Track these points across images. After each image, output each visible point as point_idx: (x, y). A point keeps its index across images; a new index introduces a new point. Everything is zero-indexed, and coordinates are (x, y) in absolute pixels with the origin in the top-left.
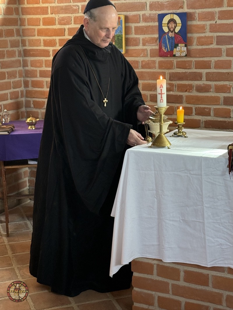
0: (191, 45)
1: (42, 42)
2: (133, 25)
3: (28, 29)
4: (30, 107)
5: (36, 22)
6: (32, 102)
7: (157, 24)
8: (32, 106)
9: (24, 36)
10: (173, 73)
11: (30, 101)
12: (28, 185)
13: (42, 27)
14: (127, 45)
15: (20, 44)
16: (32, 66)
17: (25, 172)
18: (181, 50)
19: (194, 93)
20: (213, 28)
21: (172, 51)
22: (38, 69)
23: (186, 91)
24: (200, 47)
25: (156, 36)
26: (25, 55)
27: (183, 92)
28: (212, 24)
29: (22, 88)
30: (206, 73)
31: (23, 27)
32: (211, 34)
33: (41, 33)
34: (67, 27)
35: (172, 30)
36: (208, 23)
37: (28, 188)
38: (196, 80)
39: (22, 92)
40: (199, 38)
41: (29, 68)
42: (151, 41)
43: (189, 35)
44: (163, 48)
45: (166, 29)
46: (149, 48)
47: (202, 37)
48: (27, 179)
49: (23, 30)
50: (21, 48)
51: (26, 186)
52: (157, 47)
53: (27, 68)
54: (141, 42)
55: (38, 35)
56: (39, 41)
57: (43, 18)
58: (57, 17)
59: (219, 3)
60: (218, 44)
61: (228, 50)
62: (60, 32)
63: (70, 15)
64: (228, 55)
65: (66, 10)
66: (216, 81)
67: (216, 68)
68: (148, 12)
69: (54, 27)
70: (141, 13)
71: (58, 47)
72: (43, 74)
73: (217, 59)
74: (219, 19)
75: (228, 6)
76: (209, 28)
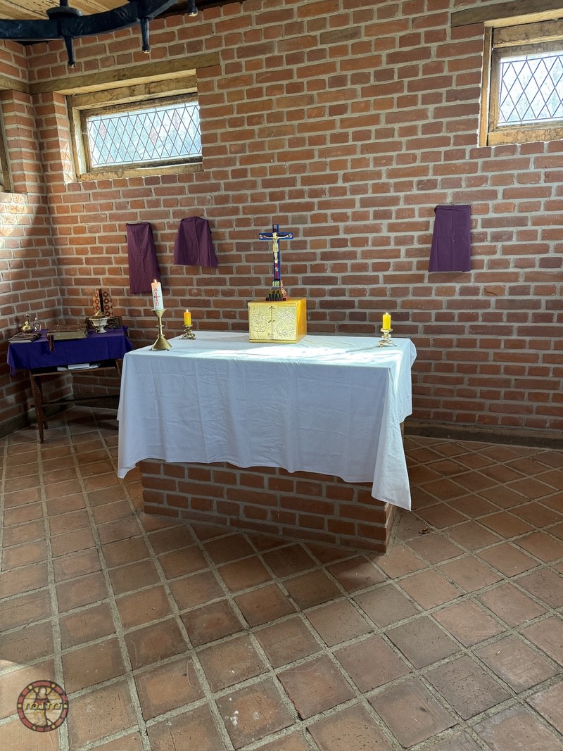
1: (74, 250)
2: (158, 233)
3: (60, 238)
4: (68, 314)
5: (68, 232)
6: (69, 310)
8: (70, 313)
9: (56, 245)
10: (199, 278)
11: (67, 309)
12: (72, 390)
13: (73, 236)
15: (54, 253)
16: (66, 274)
17: (68, 379)
19: (220, 298)
20: (233, 236)
22: (73, 277)
23: (213, 296)
24: (222, 254)
26: (59, 264)
27: (209, 296)
28: (231, 231)
29: (59, 296)
30: (230, 278)
31: (55, 237)
32: (231, 241)
33: (72, 241)
34: (97, 235)
36: (227, 230)
37: (72, 393)
38: (221, 285)
39: (58, 300)
40: (220, 245)
41: (64, 276)
42: (174, 247)
47: (223, 244)
48: (71, 385)
49: (56, 239)
50: (55, 257)
51: (70, 392)
53: (62, 277)
54: (168, 249)
55: (70, 244)
56: (70, 250)
57: (74, 227)
58: (86, 225)
59: (235, 211)
60: (237, 251)
61: (247, 256)
62: (92, 240)
63: (99, 223)
64: (247, 261)
65: (95, 218)
66: (239, 285)
67: (237, 273)
68: (171, 220)
69: (85, 235)
70: (166, 221)
71: (90, 255)
72: (78, 282)
73: (237, 264)
74: (237, 226)
75: (244, 214)
76: (228, 235)
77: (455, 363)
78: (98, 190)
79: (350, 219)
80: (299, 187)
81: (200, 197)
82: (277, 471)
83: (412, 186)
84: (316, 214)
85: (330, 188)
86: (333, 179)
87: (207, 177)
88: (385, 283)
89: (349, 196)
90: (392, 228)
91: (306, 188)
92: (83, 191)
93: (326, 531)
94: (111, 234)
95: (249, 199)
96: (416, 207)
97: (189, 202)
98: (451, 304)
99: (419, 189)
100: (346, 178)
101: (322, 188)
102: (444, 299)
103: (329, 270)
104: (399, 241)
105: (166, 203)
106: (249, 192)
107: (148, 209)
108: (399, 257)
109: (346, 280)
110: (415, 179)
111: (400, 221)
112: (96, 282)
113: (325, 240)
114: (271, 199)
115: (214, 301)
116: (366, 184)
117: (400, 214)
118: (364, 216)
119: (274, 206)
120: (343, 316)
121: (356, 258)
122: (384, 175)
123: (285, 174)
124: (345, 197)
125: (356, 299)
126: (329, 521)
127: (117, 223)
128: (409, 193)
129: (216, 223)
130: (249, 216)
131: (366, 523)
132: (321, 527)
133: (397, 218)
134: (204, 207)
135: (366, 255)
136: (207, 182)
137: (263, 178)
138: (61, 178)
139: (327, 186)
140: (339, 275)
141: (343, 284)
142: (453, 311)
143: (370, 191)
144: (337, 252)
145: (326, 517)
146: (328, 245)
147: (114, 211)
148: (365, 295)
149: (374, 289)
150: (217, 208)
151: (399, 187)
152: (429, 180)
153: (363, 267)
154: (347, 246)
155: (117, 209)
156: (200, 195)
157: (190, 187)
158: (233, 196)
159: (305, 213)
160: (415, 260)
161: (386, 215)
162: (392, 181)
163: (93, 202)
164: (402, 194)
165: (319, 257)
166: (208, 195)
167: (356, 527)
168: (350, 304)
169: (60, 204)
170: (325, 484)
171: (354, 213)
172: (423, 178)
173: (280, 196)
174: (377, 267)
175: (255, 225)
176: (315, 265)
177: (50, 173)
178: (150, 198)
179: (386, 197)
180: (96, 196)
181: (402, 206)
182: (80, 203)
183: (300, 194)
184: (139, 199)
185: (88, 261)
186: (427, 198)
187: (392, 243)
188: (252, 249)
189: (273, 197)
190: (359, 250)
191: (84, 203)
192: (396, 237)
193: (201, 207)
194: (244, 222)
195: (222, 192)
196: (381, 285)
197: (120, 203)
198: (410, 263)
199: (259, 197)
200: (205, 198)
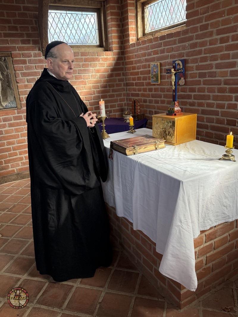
0: (187, 78)
1: (132, 78)
2: (163, 68)
5: (130, 69)
6: (129, 109)
10: (179, 94)
13: (132, 71)
14: (161, 79)
15: (125, 80)
16: (129, 91)
18: (182, 81)
19: (188, 107)
20: (198, 68)
21: (178, 82)
22: (131, 92)
23: (185, 105)
24: (191, 79)
26: (127, 85)
27: (183, 105)
28: (197, 65)
30: (194, 95)
31: (126, 72)
32: (196, 72)
33: (131, 74)
34: (140, 70)
36: (195, 65)
38: (189, 99)
39: (125, 104)
40: (191, 74)
43: (187, 72)
53: (127, 92)
54: (166, 77)
57: (132, 67)
58: (136, 65)
59: (200, 52)
60: (199, 77)
61: (204, 81)
62: (138, 73)
63: (141, 64)
64: (204, 84)
65: (139, 61)
66: (198, 100)
67: (198, 92)
68: (169, 60)
69: (136, 71)
70: (167, 61)
71: (137, 81)
72: (132, 95)
73: (199, 86)
74: (200, 62)
75: (205, 54)
76: (195, 67)
78: (141, 46)
81: (183, 45)
87: (187, 32)
92: (136, 47)
94: (145, 69)
95: (208, 44)
97: (178, 49)
105: (168, 50)
106: (208, 39)
107: (159, 55)
112: (138, 95)
114: (221, 43)
123: (231, 24)
127: (147, 63)
129: (190, 60)
130: (208, 55)
134: (185, 51)
136: (187, 36)
137: (217, 29)
138: (128, 41)
145: (154, 266)
150: (191, 51)
155: (148, 56)
157: (179, 39)
158: (200, 42)
163: (139, 53)
166: (187, 44)
169: (128, 55)
170: (152, 245)
173: (227, 40)
175: (210, 61)
177: (125, 39)
178: (161, 48)
180: (140, 49)
182: (134, 54)
184: (157, 49)
185: (136, 84)
188: (207, 76)
189: (222, 41)
191: (136, 54)
193: (183, 51)
194: (205, 59)
195: (194, 41)
197: (149, 52)
199: (215, 42)
200: (185, 45)
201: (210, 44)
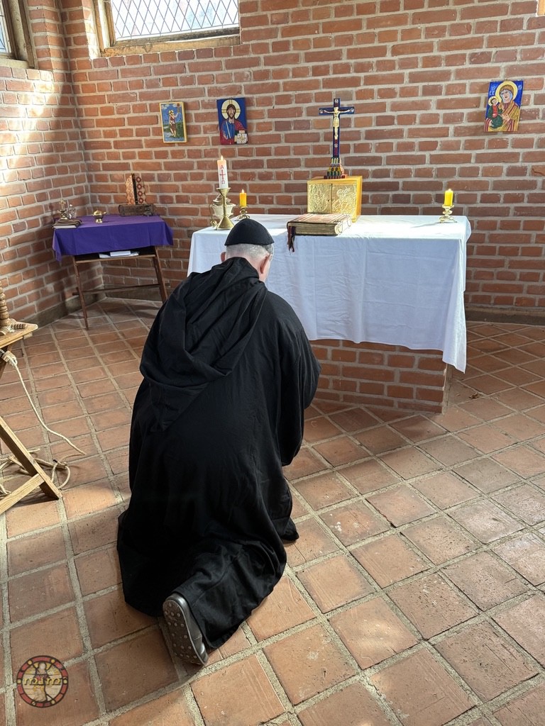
0: (251, 131)
1: (102, 133)
2: (193, 112)
3: (86, 120)
4: (96, 202)
5: (93, 112)
6: (98, 198)
7: (216, 110)
8: (98, 201)
9: (82, 128)
10: (235, 161)
11: (95, 196)
12: (103, 282)
13: (100, 117)
14: (188, 133)
15: (80, 136)
16: (94, 159)
17: (98, 269)
18: (241, 137)
19: (257, 181)
20: (272, 114)
21: (233, 138)
22: (101, 162)
23: (249, 180)
24: (260, 134)
25: (217, 123)
26: (86, 148)
27: (245, 180)
28: (270, 109)
29: (86, 183)
30: (268, 160)
31: (81, 118)
32: (270, 120)
33: (100, 123)
34: (126, 116)
35: (231, 116)
36: (266, 108)
37: (103, 285)
38: (257, 168)
39: (86, 187)
40: (258, 124)
41: (91, 161)
42: (212, 128)
43: (249, 121)
44: (224, 136)
45: (225, 116)
46: (210, 135)
47: (261, 123)
48: (101, 276)
49: (81, 121)
50: (81, 141)
51: (101, 283)
52: (218, 135)
53: (89, 162)
54: (202, 129)
55: (97, 127)
56: (99, 133)
57: (101, 108)
58: (115, 105)
59: (275, 87)
60: (276, 130)
61: (286, 135)
62: (120, 122)
63: (128, 103)
64: (286, 141)
65: (124, 98)
66: (277, 168)
67: (276, 154)
68: (207, 98)
69: (113, 117)
70: (200, 99)
71: (119, 138)
72: (106, 167)
73: (276, 145)
74: (276, 104)
75: (285, 90)
76: (267, 113)
77: (498, 246)
78: (127, 67)
79: (398, 95)
80: (344, 60)
81: (238, 73)
82: (341, 343)
83: (465, 59)
84: (361, 90)
85: (378, 61)
86: (382, 51)
87: (245, 50)
88: (431, 163)
89: (397, 71)
90: (441, 105)
91: (352, 61)
92: (110, 68)
93: (385, 396)
94: (141, 114)
95: (291, 75)
96: (468, 82)
97: (226, 79)
98: (498, 185)
99: (472, 63)
100: (395, 51)
101: (369, 62)
102: (490, 179)
103: (373, 150)
104: (448, 119)
105: (202, 81)
106: (290, 67)
107: (181, 87)
108: (447, 136)
109: (391, 161)
110: (468, 52)
111: (450, 97)
112: (125, 167)
113: (371, 117)
114: (314, 75)
115: (250, 185)
116: (417, 58)
117: (450, 90)
118: (413, 92)
119: (318, 81)
120: (386, 199)
121: (402, 137)
122: (436, 47)
123: (330, 46)
124: (393, 72)
125: (401, 181)
126: (389, 387)
127: (148, 102)
128: (461, 67)
129: (255, 100)
130: (290, 93)
131: (425, 387)
132: (381, 393)
133: (447, 94)
134: (242, 84)
135: (413, 133)
136: (246, 56)
137: (306, 51)
138: (86, 52)
139: (374, 60)
140: (384, 155)
141: (388, 164)
142: (499, 192)
143: (420, 65)
144: (383, 130)
145: (386, 384)
146: (374, 123)
147: (145, 90)
148: (410, 176)
149: (420, 169)
150: (255, 85)
151: (451, 60)
152: (482, 53)
153: (410, 147)
154: (393, 124)
155: (148, 87)
156: (238, 70)
157: (227, 62)
158: (273, 71)
159: (350, 89)
160: (463, 139)
161: (435, 91)
162: (443, 54)
163: (121, 79)
164: (453, 68)
165: (363, 135)
166: (246, 71)
167: (415, 391)
168: (394, 186)
169: (86, 83)
170: (387, 354)
171: (402, 89)
172: (478, 51)
173: (325, 71)
174: (424, 147)
175: (296, 102)
176: (359, 145)
177: (74, 47)
178: (183, 75)
179: (436, 72)
180: (124, 72)
181: (453, 81)
182: (107, 81)
183: (346, 68)
184: (171, 75)
185: (117, 145)
186: (480, 73)
187: (441, 120)
188: (292, 128)
189: (316, 71)
190: (406, 128)
191: (112, 81)
192: (445, 115)
193: (238, 84)
194: (285, 100)
195: (262, 67)
196: (427, 165)
197: (151, 80)
198: (458, 142)
199: (303, 72)
200: (243, 73)
201: (293, 75)
